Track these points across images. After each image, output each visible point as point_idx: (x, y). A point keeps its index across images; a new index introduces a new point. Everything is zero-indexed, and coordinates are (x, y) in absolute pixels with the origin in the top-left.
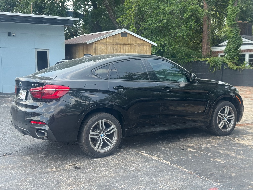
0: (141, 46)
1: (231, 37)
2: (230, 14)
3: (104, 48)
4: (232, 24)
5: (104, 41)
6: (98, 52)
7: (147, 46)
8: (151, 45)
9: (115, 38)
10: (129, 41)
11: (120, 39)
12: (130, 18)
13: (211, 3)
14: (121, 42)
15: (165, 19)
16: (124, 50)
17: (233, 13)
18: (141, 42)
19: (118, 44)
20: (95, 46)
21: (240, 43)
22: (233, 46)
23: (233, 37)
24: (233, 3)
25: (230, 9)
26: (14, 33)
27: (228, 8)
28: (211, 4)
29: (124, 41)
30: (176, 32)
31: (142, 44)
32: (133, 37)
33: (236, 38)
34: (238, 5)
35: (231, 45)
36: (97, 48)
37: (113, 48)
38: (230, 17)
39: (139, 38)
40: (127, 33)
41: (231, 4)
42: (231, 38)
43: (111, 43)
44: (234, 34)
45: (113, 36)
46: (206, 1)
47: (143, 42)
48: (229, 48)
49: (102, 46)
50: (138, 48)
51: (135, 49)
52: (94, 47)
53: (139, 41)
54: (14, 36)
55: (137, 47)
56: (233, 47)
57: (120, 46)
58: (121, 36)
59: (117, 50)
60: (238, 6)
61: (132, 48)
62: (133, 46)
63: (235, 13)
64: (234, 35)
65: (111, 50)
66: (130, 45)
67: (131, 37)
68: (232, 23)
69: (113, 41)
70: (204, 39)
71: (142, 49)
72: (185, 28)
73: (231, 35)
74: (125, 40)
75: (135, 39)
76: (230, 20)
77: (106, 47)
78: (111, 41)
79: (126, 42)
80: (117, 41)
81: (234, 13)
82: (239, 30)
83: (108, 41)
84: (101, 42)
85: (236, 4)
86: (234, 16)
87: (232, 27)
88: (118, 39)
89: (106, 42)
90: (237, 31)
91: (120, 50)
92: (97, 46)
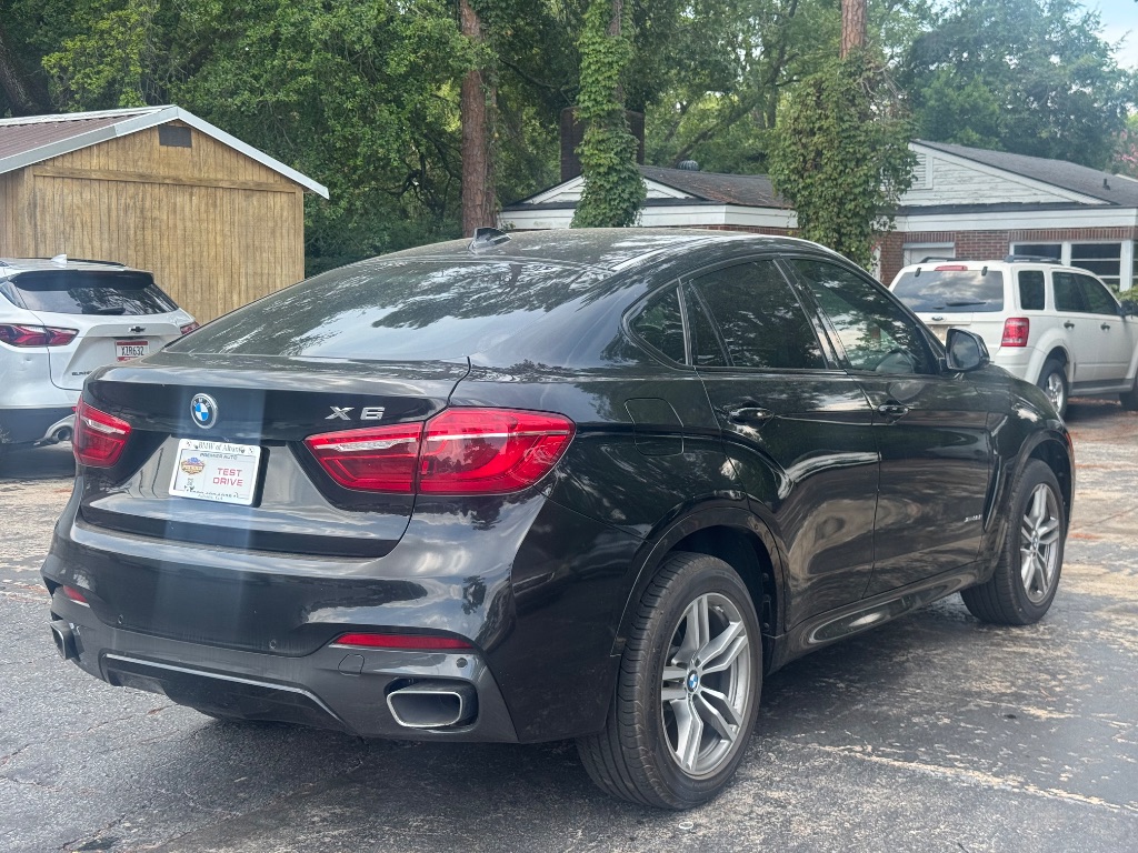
0: (258, 194)
1: (602, 170)
2: (593, 67)
3: (77, 200)
4: (602, 113)
5: (78, 163)
6: (48, 219)
7: (284, 197)
8: (300, 194)
9: (130, 152)
10: (200, 170)
11: (156, 156)
12: (118, 52)
13: (499, 13)
14: (162, 171)
15: (304, 72)
16: (175, 212)
17: (604, 64)
18: (256, 178)
19: (145, 180)
20: (34, 188)
21: (635, 196)
22: (611, 210)
23: (611, 169)
24: (606, 18)
25: (593, 44)
27: (586, 41)
28: (497, 16)
29: (176, 168)
30: (352, 134)
31: (259, 184)
32: (219, 151)
33: (623, 176)
34: (623, 28)
35: (603, 206)
36: (44, 199)
37: (123, 201)
38: (593, 82)
39: (246, 157)
40: (188, 129)
41: (597, 24)
42: (599, 174)
43: (112, 177)
44: (612, 155)
45: (121, 142)
46: (475, 3)
47: (262, 177)
48: (595, 216)
49: (66, 191)
50: (244, 204)
51: (227, 207)
52: (25, 194)
53: (246, 169)
55: (239, 198)
56: (611, 214)
57: (157, 190)
58: (161, 144)
59: (142, 212)
60: (626, 34)
61: (215, 206)
62: (219, 193)
63: (615, 66)
64: (615, 162)
65: (114, 214)
66: (203, 191)
67: (207, 147)
68: (603, 110)
69: (121, 163)
70: (471, 174)
71: (263, 211)
72: (393, 117)
73: (602, 161)
74: (179, 160)
75: (228, 158)
76: (593, 97)
77: (87, 195)
78: (113, 167)
79: (185, 174)
80: (143, 167)
81: (610, 64)
82: (633, 140)
83: (95, 163)
84: (59, 170)
85: (616, 25)
86: (610, 77)
87: (600, 127)
88: (145, 155)
89: (88, 168)
90: (623, 146)
91: (156, 213)
92: (40, 190)
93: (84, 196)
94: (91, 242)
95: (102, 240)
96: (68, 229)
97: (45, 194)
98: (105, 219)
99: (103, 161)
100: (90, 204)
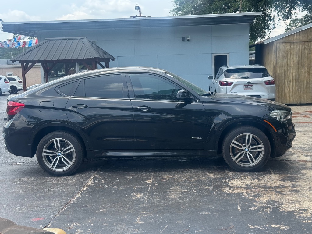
3: (289, 48)
5: (290, 38)
6: (280, 53)
9: (307, 34)
20: (276, 46)
26: (189, 38)
36: (279, 48)
37: (304, 47)
43: (300, 41)
49: (286, 46)
52: (274, 48)
54: (188, 40)
59: (310, 49)
65: (301, 50)
69: (303, 37)
78: (301, 38)
80: (310, 37)
83: (295, 38)
84: (285, 40)
88: (311, 34)
89: (293, 39)
92: (278, 46)
93: (291, 47)
94: (293, 58)
95: (296, 57)
96: (286, 55)
97: (280, 47)
98: (297, 52)
99: (298, 37)
100: (293, 48)
